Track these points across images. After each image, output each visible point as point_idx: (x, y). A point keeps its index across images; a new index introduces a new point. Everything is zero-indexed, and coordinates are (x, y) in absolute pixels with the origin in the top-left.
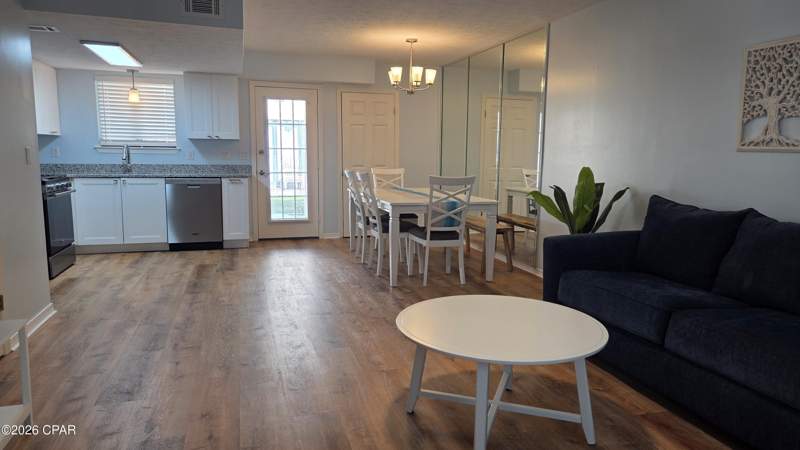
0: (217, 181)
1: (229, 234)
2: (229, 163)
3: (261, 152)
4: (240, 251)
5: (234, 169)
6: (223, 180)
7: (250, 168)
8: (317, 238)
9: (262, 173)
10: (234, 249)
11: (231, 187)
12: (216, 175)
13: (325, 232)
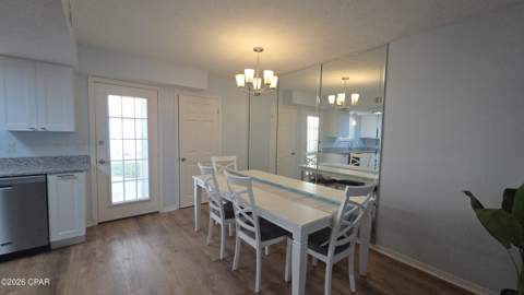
0: (42, 178)
1: (57, 234)
2: (64, 154)
3: (101, 143)
4: (73, 249)
5: (69, 160)
6: (49, 177)
7: (88, 158)
8: (158, 212)
9: (102, 162)
10: (64, 248)
11: (61, 182)
12: (39, 171)
13: (164, 205)
